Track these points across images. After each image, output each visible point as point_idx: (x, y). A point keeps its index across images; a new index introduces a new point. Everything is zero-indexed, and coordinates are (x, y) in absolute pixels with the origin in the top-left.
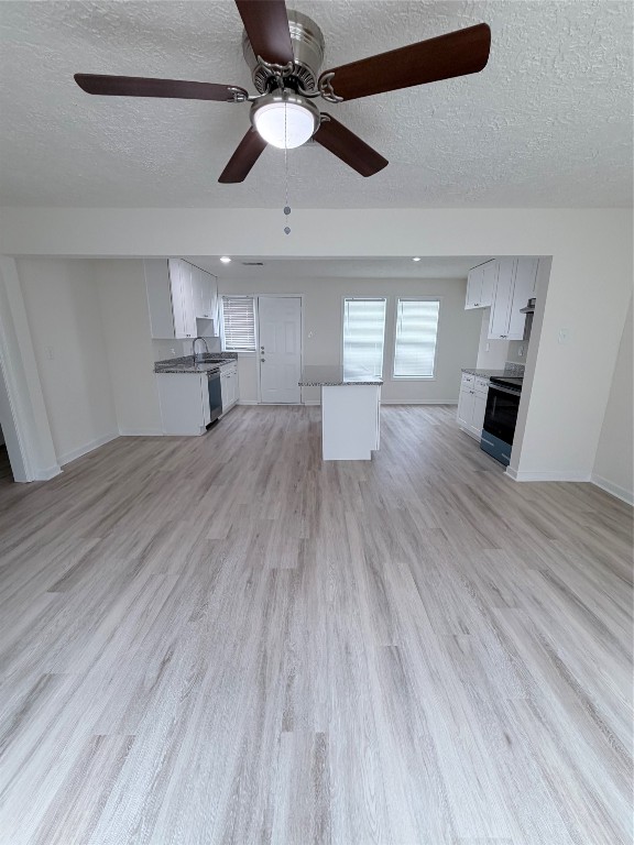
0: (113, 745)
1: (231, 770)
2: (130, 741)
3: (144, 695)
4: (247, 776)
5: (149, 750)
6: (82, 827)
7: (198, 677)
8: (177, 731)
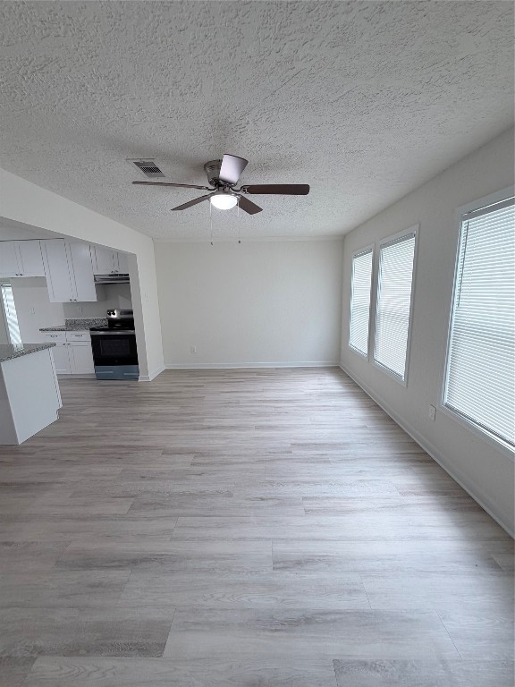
0: (307, 505)
1: (307, 465)
2: (305, 498)
3: (282, 502)
4: (306, 460)
5: (308, 490)
6: (336, 501)
7: (271, 483)
8: (296, 483)
